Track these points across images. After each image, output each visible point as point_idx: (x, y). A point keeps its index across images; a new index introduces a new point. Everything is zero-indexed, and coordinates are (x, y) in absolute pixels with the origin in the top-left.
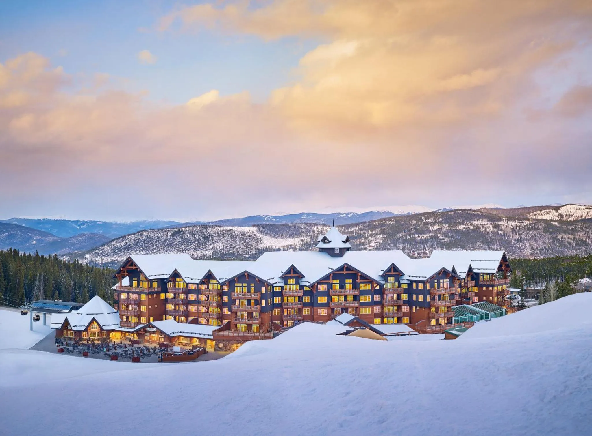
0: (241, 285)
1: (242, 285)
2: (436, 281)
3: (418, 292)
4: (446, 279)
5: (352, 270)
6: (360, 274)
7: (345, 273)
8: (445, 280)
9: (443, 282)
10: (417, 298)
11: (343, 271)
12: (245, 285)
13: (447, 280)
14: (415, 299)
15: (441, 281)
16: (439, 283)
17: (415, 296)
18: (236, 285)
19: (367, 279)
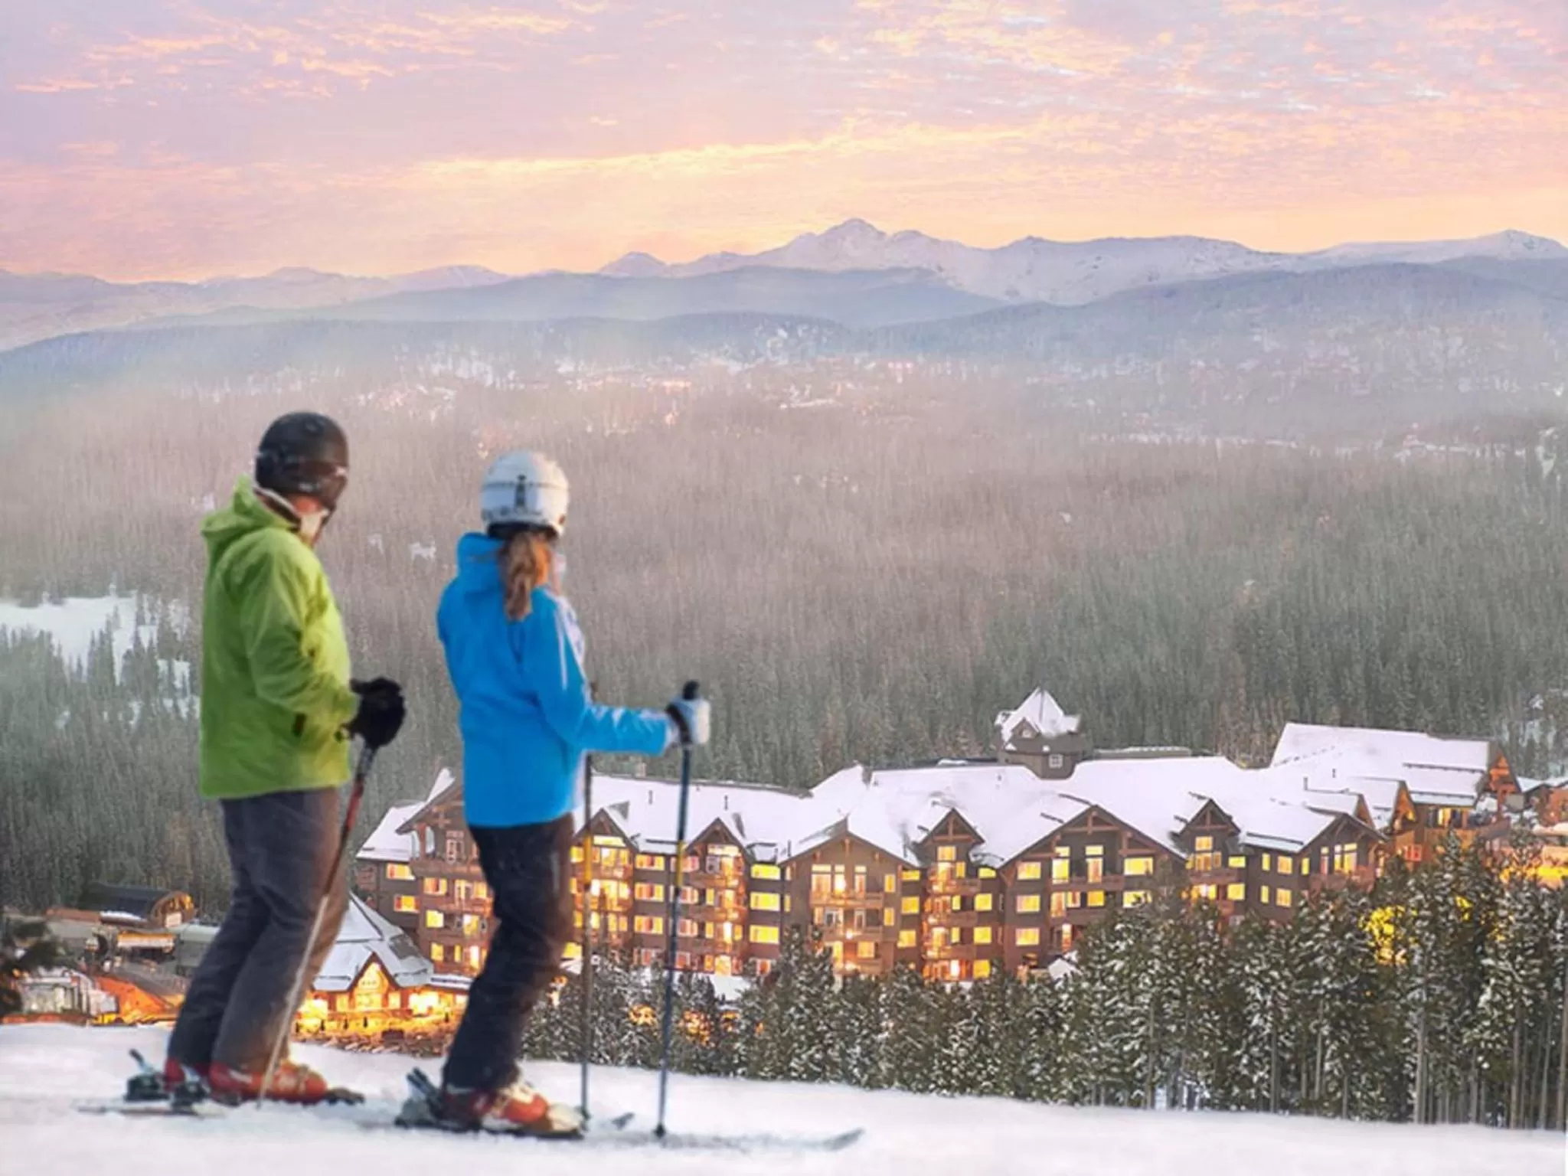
0: (827, 868)
1: (833, 868)
2: (1325, 850)
3: (1276, 880)
4: (1350, 842)
5: (1108, 824)
6: (1129, 834)
7: (1090, 832)
8: (1348, 847)
9: (1343, 853)
10: (1273, 896)
11: (1086, 824)
12: (840, 868)
13: (1353, 846)
14: (1265, 899)
15: (1338, 848)
16: (1331, 855)
17: (1265, 891)
18: (815, 868)
19: (1145, 847)
